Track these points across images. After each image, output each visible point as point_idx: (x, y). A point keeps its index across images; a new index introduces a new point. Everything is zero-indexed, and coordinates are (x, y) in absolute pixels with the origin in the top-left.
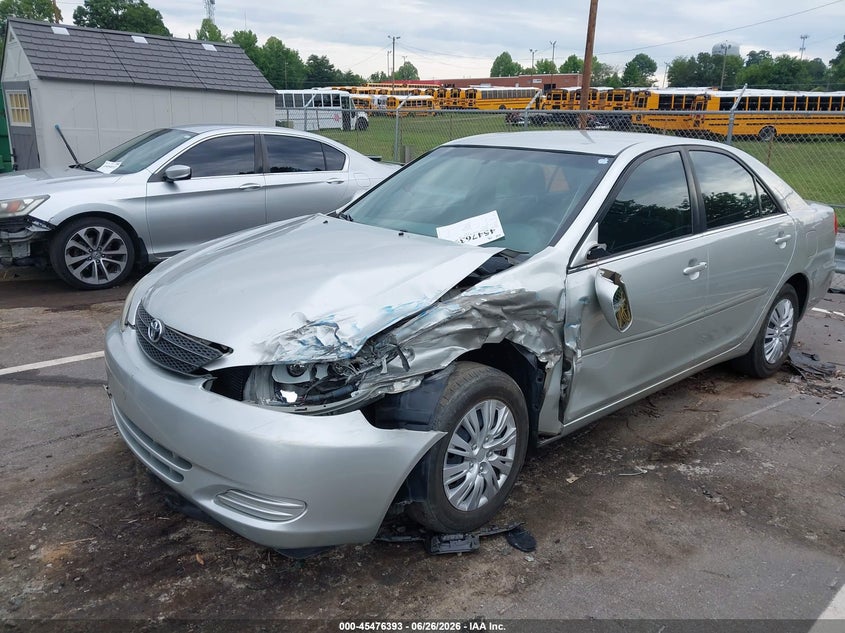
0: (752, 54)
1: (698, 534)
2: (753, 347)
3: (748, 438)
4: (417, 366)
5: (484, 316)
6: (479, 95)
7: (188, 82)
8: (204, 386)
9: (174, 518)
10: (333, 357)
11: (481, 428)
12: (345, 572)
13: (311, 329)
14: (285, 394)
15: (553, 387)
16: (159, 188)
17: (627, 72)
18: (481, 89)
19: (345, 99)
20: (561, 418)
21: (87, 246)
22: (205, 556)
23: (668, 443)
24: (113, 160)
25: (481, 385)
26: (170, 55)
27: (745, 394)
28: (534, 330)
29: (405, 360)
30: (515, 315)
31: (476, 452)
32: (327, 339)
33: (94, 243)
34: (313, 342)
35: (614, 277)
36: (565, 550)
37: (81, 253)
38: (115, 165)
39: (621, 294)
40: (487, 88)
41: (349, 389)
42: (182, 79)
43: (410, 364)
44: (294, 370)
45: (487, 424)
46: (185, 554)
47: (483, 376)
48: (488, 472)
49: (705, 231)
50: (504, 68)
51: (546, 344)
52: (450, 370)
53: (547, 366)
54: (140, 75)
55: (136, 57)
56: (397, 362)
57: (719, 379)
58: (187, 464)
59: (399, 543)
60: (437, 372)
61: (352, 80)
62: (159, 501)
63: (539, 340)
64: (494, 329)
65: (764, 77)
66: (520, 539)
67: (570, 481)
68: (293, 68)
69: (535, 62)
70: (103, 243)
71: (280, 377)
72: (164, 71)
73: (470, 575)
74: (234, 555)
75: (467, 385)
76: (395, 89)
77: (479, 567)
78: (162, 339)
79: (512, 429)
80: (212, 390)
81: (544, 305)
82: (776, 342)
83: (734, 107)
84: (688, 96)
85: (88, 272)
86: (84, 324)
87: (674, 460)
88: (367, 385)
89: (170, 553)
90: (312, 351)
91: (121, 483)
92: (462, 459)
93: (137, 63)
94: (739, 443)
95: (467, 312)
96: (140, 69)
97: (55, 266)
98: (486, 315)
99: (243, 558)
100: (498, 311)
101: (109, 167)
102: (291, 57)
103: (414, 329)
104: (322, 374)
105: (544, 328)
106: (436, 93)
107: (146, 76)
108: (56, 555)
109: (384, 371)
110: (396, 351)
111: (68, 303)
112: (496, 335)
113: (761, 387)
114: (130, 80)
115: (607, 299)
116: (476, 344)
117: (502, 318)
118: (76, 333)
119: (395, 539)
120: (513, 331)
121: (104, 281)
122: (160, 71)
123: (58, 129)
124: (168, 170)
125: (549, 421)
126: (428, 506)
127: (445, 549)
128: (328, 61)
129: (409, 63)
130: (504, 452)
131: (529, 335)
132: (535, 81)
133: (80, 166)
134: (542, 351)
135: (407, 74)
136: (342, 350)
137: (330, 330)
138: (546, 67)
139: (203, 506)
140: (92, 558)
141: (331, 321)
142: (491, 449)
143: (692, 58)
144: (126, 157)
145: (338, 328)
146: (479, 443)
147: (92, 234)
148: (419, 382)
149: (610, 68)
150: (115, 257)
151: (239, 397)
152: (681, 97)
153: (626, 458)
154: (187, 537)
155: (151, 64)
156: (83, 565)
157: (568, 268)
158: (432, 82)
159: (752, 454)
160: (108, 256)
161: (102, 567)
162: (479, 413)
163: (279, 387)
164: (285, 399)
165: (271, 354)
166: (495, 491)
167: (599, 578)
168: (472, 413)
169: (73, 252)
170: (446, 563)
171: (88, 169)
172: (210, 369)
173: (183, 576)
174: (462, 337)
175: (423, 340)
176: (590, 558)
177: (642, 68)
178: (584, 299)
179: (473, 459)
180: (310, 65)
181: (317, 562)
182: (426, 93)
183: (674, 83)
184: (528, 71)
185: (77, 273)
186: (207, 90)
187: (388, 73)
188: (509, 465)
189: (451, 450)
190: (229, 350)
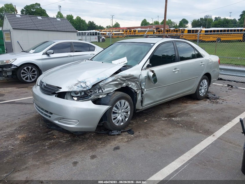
0: (216, 18)
1: (173, 131)
2: (196, 92)
3: (192, 112)
4: (105, 92)
5: (121, 80)
6: (137, 31)
7: (53, 29)
8: (55, 96)
9: (49, 130)
10: (85, 89)
11: (121, 106)
12: (89, 139)
13: (80, 83)
14: (74, 98)
15: (139, 98)
16: (45, 56)
17: (180, 24)
18: (137, 30)
19: (99, 33)
20: (142, 105)
21: (27, 72)
22: (56, 136)
23: (172, 114)
24: (33, 49)
25: (121, 96)
26: (48, 22)
27: (194, 103)
28: (134, 84)
29: (102, 91)
30: (129, 80)
31: (120, 112)
32: (84, 85)
33: (28, 71)
34: (80, 86)
35: (153, 71)
36: (141, 134)
37: (25, 73)
38: (34, 51)
39: (154, 75)
40: (140, 29)
41: (89, 97)
42: (51, 28)
43: (104, 91)
44: (76, 93)
45: (122, 106)
46: (52, 136)
47: (121, 94)
48: (123, 117)
49: (180, 61)
50: (144, 23)
51: (137, 87)
52: (113, 93)
53: (137, 92)
54: (40, 27)
55: (39, 22)
56: (100, 91)
57: (188, 100)
58: (51, 114)
59: (102, 133)
60: (110, 93)
61: (101, 28)
62: (46, 127)
63: (135, 86)
64: (123, 83)
65: (219, 24)
66: (131, 132)
67: (145, 121)
68: (84, 25)
69: (153, 22)
70: (31, 71)
71: (73, 95)
72: (46, 26)
73: (118, 139)
74: (63, 136)
75: (117, 96)
76: (113, 30)
77: (120, 137)
78: (46, 87)
79: (129, 107)
80: (57, 97)
81: (135, 78)
82: (203, 91)
83: (199, 32)
84: (196, 30)
85: (27, 79)
86: (26, 91)
87: (172, 117)
88: (93, 96)
89: (48, 136)
90: (80, 88)
91: (37, 123)
92: (116, 113)
93: (39, 24)
94: (189, 114)
95: (117, 79)
96: (40, 26)
97: (18, 77)
98: (122, 80)
99: (65, 137)
100: (124, 79)
101: (32, 51)
102: (83, 22)
103: (104, 83)
104: (83, 94)
105: (136, 84)
106: (125, 31)
107: (41, 28)
108: (22, 136)
109: (97, 93)
110: (100, 88)
111: (22, 87)
112: (124, 85)
113: (199, 102)
114: (37, 29)
115: (151, 76)
116: (120, 87)
117: (126, 81)
118: (24, 93)
119: (101, 132)
120: (128, 84)
121: (31, 81)
122: (45, 26)
123: (18, 42)
124: (47, 52)
125: (138, 106)
126: (108, 123)
127: (113, 134)
128: (94, 23)
129: (117, 23)
130: (127, 112)
131: (133, 85)
132: (153, 27)
133: (24, 51)
134: (136, 89)
135: (117, 26)
136: (87, 88)
137: (84, 83)
138: (157, 23)
139: (55, 123)
140: (30, 137)
141: (84, 81)
142: (124, 112)
143: (198, 19)
144: (36, 48)
145: (86, 83)
146: (120, 110)
147: (28, 69)
148: (106, 96)
149: (175, 23)
150: (34, 75)
151: (64, 98)
152: (194, 30)
153: (160, 117)
154: (52, 133)
155: (43, 24)
156: (28, 138)
157: (142, 69)
158: (124, 28)
159: (192, 116)
160: (32, 74)
161: (33, 139)
162: (120, 103)
163: (73, 97)
164: (74, 99)
165: (71, 89)
166: (125, 122)
167: (147, 139)
168: (118, 102)
169: (23, 73)
170: (113, 137)
171: (26, 52)
172: (56, 92)
173: (51, 140)
174: (116, 85)
175: (106, 86)
176: (146, 136)
177: (184, 23)
178: (146, 77)
179: (119, 113)
180: (89, 24)
181: (83, 137)
182: (122, 31)
183: (193, 27)
184: (152, 24)
185: (24, 79)
186: (58, 31)
187: (111, 26)
188: (129, 116)
189: (113, 111)
190: (61, 88)
